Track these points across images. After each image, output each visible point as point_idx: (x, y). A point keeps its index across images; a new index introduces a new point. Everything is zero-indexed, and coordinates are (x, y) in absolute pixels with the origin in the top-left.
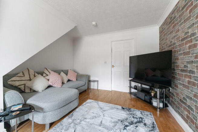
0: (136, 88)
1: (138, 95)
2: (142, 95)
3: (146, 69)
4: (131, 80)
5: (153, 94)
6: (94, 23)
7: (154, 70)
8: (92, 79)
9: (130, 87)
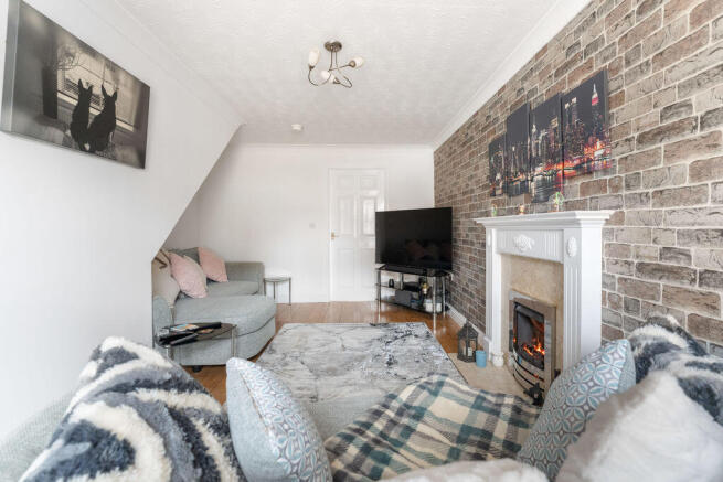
0: (391, 285)
1: (397, 301)
2: (406, 298)
3: (407, 242)
4: (380, 269)
5: (425, 290)
6: (297, 127)
7: (425, 244)
8: (269, 273)
9: (379, 285)
